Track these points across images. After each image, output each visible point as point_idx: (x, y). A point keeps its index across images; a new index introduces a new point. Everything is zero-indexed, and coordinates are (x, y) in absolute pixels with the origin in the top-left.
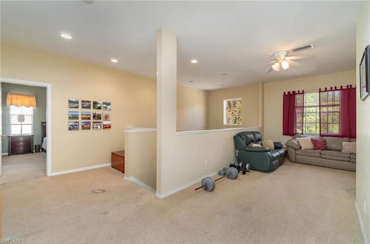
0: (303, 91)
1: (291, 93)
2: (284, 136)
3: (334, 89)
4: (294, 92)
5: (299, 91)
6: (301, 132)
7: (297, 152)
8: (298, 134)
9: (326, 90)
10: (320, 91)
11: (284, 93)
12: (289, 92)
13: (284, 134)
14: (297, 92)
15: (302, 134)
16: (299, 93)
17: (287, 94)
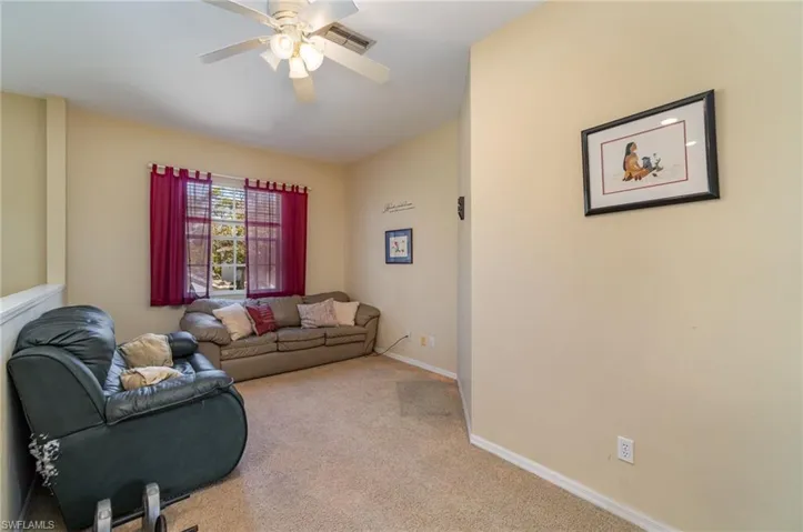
0: (209, 175)
1: (176, 174)
2: (156, 309)
3: (271, 187)
4: (184, 172)
5: (198, 173)
6: (204, 290)
7: (225, 352)
8: (196, 297)
9: (258, 188)
10: (247, 187)
11: (155, 167)
12: (169, 170)
13: (154, 303)
14: (192, 174)
15: (207, 296)
16: (197, 179)
17: (161, 171)
